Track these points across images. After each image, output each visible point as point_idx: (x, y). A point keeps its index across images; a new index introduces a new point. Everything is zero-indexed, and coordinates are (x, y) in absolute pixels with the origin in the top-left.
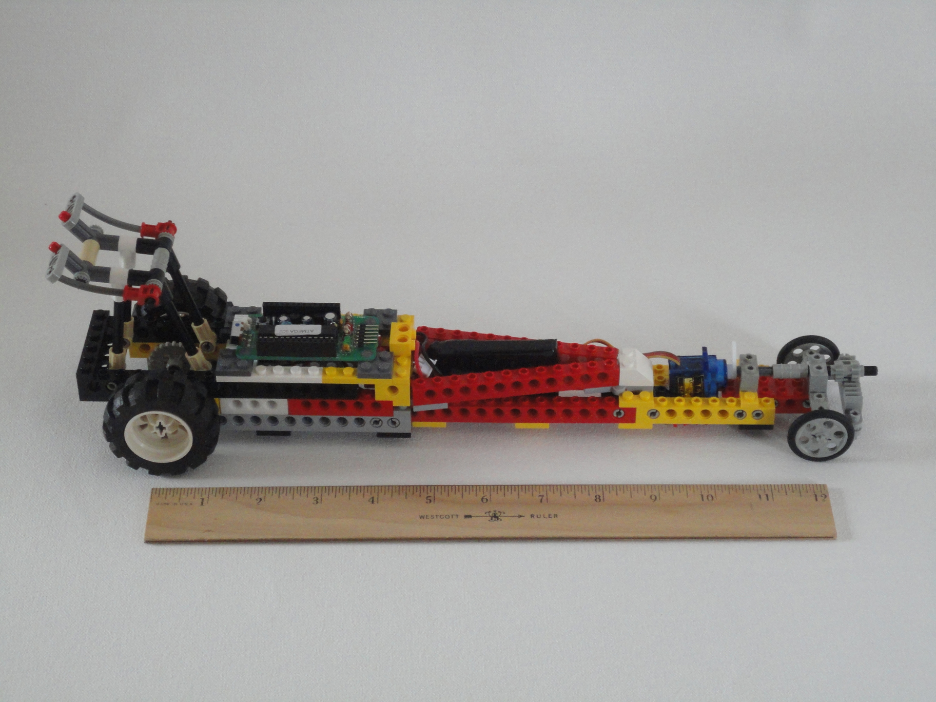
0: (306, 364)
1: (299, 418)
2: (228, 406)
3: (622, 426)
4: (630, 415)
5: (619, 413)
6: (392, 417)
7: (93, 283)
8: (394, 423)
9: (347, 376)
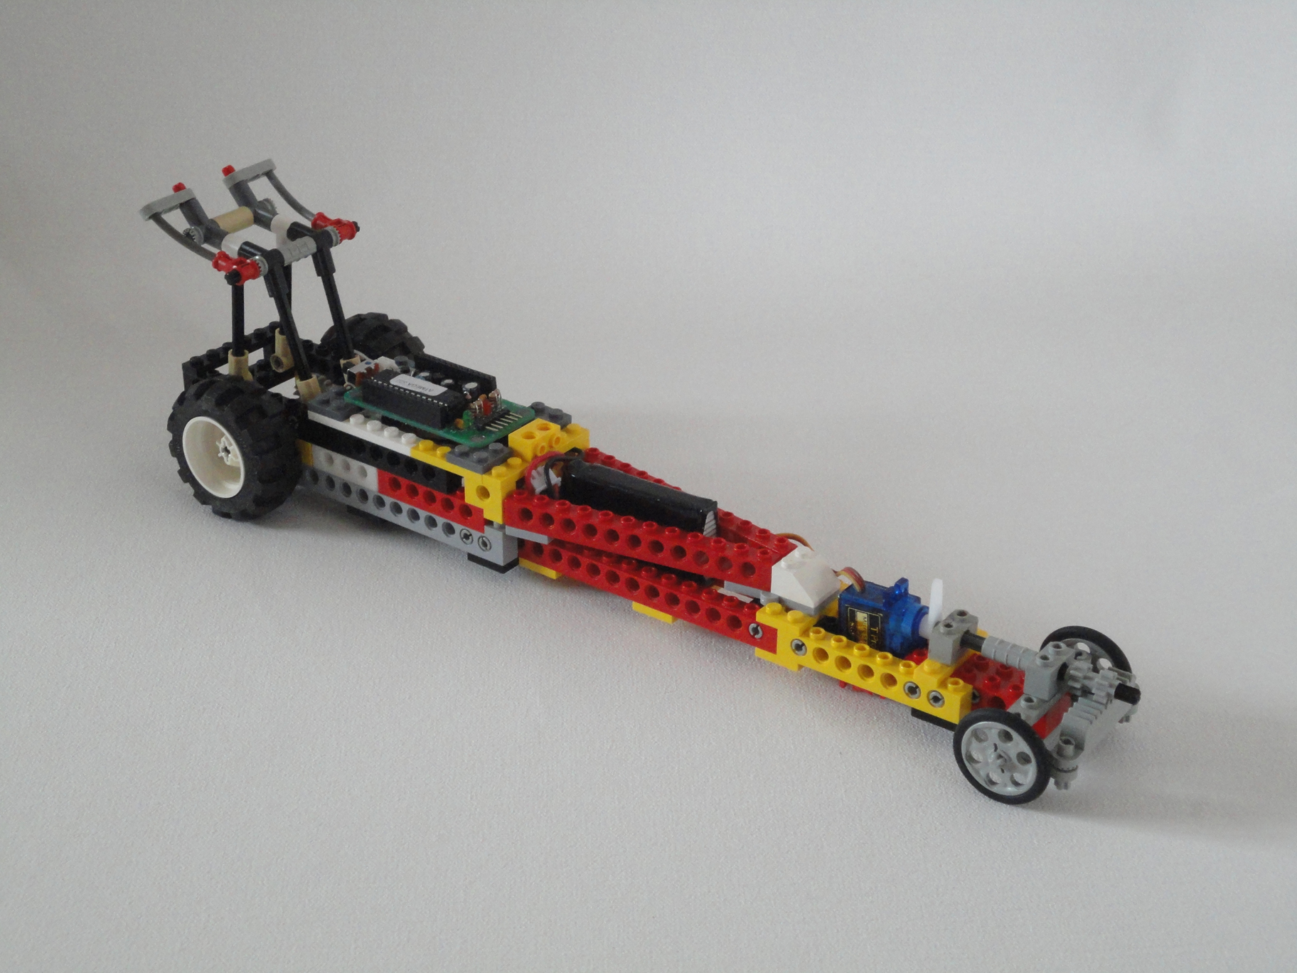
0: (404, 428)
1: (388, 500)
2: (320, 457)
3: (759, 652)
4: (768, 639)
5: (756, 631)
6: (483, 535)
7: (206, 246)
8: (485, 544)
9: (437, 458)
